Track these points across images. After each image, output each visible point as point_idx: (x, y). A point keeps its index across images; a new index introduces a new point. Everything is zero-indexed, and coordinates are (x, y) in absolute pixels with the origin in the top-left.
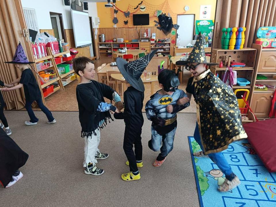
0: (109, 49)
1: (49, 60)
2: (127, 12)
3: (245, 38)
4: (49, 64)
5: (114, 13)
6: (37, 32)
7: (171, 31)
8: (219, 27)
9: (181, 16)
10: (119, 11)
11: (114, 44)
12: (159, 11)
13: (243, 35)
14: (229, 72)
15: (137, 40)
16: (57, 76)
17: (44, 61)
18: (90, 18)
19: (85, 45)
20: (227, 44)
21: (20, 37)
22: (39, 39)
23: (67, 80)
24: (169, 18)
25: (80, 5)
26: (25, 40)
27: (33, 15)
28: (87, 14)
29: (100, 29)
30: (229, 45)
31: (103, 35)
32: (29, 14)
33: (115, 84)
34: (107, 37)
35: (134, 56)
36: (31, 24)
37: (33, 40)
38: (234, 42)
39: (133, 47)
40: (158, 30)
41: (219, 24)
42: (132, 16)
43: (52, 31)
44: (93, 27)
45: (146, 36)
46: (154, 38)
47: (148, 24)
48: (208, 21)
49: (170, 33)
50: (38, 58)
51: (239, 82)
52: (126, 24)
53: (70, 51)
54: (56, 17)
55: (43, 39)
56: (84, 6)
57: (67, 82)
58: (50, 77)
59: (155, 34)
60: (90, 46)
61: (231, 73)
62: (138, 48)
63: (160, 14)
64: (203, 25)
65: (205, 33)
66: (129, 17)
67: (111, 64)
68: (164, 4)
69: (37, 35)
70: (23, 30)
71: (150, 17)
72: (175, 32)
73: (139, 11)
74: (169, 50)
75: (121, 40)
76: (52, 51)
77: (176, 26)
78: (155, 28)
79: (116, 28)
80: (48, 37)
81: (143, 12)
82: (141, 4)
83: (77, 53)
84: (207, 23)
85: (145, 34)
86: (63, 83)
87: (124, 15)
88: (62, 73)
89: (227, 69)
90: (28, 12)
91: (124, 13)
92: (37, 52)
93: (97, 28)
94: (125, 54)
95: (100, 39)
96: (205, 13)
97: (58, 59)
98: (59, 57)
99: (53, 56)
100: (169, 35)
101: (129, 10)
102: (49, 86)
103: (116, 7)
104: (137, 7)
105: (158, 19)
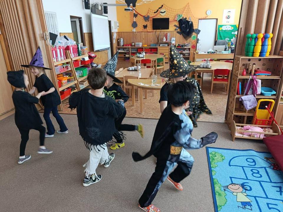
0: (127, 53)
1: (67, 63)
2: (147, 16)
3: (272, 45)
4: (68, 67)
5: (134, 17)
6: (57, 35)
7: (191, 36)
8: (243, 33)
9: (202, 20)
10: (138, 15)
11: (132, 48)
12: (180, 15)
13: (269, 42)
14: (252, 80)
15: (156, 45)
16: (75, 79)
17: (63, 64)
18: (110, 22)
19: (103, 49)
20: (251, 50)
21: (41, 40)
22: (59, 42)
23: (84, 84)
24: (190, 23)
25: (100, 8)
26: (45, 43)
27: (53, 18)
28: (107, 17)
29: (118, 33)
30: (253, 52)
31: (122, 39)
32: (50, 18)
33: (131, 89)
34: (125, 40)
35: (152, 61)
36: (52, 28)
37: (53, 43)
38: (259, 48)
39: (151, 51)
40: (178, 35)
41: (243, 30)
42: (152, 20)
43: (72, 34)
44: (112, 31)
45: (165, 40)
46: (173, 42)
47: (168, 29)
48: (231, 26)
49: (190, 38)
50: (57, 61)
51: (263, 92)
52: (145, 28)
53: (89, 55)
54: (75, 21)
55: (62, 43)
56: (104, 10)
57: (84, 85)
58: (68, 80)
59: (174, 39)
60: (108, 50)
61: (255, 82)
62: (157, 53)
63: (181, 18)
64: (226, 30)
65: (227, 38)
66: (148, 21)
67: (128, 69)
68: (185, 8)
69: (57, 38)
70: (44, 34)
71: (171, 22)
72: (196, 37)
73: (158, 15)
74: (189, 55)
75: (139, 44)
76: (71, 55)
77: (197, 30)
78: (175, 32)
79: (135, 32)
80: (68, 40)
81: (163, 16)
82: (161, 8)
83: (96, 56)
84: (230, 28)
85: (164, 38)
86: (80, 87)
87: (143, 20)
88: (80, 77)
89: (251, 77)
90: (50, 16)
91: (144, 17)
92: (57, 56)
93: (116, 32)
94: (142, 59)
95: (118, 43)
96: (228, 17)
97: (77, 62)
98: (78, 61)
99: (71, 59)
100: (189, 40)
101: (148, 14)
102: (66, 89)
103: (136, 11)
104: (156, 11)
105: (178, 23)
